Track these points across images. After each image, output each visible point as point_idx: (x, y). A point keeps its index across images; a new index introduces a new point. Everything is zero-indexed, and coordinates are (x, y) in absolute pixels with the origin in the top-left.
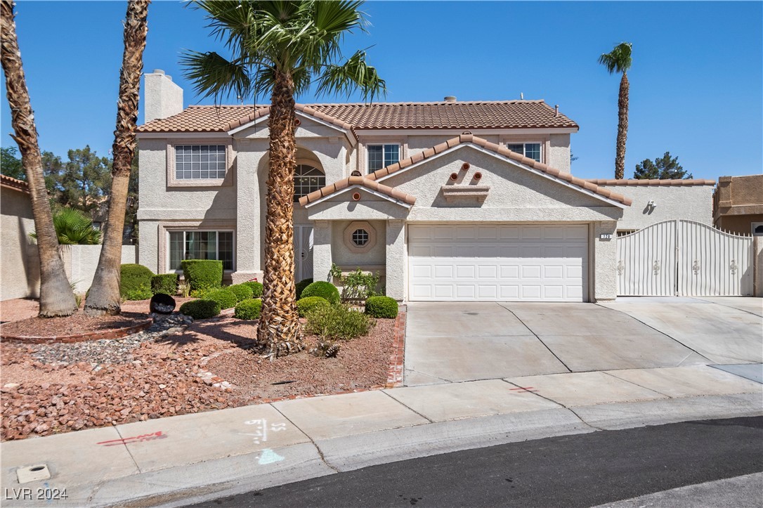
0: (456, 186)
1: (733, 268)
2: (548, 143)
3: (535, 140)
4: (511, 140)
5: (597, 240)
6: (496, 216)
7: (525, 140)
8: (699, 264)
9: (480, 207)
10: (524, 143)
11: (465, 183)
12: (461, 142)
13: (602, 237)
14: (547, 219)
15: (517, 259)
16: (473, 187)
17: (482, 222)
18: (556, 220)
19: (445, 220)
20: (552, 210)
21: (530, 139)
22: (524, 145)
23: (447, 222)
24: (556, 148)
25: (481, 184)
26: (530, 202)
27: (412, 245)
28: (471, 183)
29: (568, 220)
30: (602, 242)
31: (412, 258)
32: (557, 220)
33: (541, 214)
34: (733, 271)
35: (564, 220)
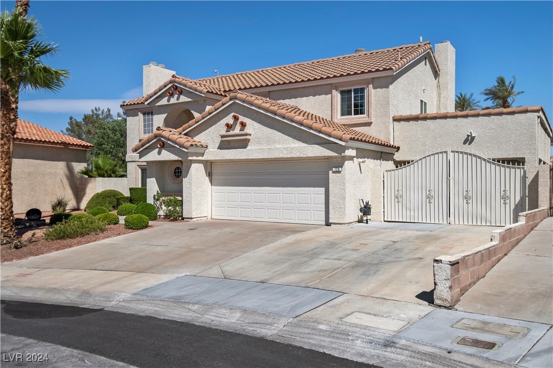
0: (231, 133)
1: (504, 198)
2: (371, 86)
3: (360, 84)
4: (341, 86)
5: (331, 172)
6: (256, 155)
7: (352, 85)
8: (470, 194)
9: (245, 148)
10: (353, 88)
11: (237, 130)
12: (231, 99)
13: (334, 169)
14: (289, 156)
15: (264, 188)
16: (242, 132)
17: (247, 159)
18: (295, 156)
19: (224, 159)
20: (293, 148)
21: (356, 84)
22: (353, 90)
23: (226, 160)
24: (378, 90)
25: (247, 130)
26: (279, 143)
27: (214, 177)
28: (241, 130)
29: (304, 156)
30: (334, 174)
31: (213, 187)
32: (297, 156)
33: (285, 152)
34: (505, 201)
35: (301, 156)
